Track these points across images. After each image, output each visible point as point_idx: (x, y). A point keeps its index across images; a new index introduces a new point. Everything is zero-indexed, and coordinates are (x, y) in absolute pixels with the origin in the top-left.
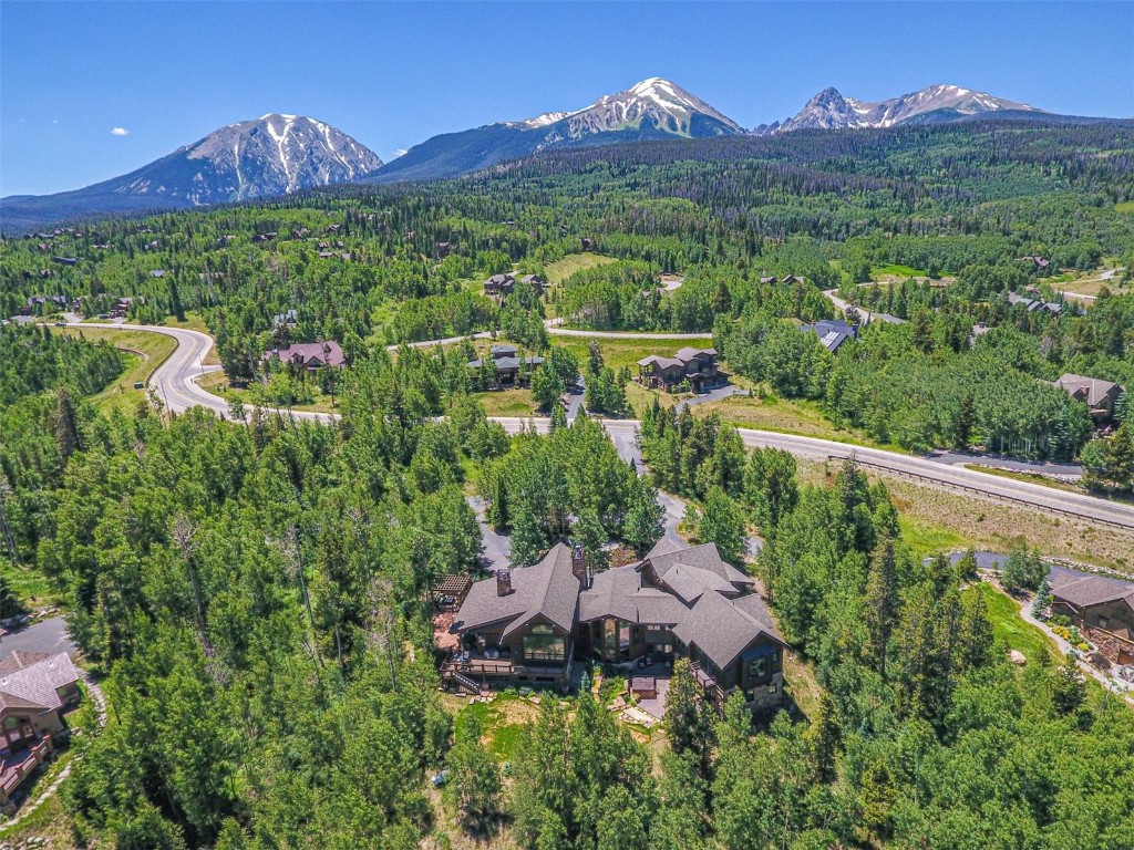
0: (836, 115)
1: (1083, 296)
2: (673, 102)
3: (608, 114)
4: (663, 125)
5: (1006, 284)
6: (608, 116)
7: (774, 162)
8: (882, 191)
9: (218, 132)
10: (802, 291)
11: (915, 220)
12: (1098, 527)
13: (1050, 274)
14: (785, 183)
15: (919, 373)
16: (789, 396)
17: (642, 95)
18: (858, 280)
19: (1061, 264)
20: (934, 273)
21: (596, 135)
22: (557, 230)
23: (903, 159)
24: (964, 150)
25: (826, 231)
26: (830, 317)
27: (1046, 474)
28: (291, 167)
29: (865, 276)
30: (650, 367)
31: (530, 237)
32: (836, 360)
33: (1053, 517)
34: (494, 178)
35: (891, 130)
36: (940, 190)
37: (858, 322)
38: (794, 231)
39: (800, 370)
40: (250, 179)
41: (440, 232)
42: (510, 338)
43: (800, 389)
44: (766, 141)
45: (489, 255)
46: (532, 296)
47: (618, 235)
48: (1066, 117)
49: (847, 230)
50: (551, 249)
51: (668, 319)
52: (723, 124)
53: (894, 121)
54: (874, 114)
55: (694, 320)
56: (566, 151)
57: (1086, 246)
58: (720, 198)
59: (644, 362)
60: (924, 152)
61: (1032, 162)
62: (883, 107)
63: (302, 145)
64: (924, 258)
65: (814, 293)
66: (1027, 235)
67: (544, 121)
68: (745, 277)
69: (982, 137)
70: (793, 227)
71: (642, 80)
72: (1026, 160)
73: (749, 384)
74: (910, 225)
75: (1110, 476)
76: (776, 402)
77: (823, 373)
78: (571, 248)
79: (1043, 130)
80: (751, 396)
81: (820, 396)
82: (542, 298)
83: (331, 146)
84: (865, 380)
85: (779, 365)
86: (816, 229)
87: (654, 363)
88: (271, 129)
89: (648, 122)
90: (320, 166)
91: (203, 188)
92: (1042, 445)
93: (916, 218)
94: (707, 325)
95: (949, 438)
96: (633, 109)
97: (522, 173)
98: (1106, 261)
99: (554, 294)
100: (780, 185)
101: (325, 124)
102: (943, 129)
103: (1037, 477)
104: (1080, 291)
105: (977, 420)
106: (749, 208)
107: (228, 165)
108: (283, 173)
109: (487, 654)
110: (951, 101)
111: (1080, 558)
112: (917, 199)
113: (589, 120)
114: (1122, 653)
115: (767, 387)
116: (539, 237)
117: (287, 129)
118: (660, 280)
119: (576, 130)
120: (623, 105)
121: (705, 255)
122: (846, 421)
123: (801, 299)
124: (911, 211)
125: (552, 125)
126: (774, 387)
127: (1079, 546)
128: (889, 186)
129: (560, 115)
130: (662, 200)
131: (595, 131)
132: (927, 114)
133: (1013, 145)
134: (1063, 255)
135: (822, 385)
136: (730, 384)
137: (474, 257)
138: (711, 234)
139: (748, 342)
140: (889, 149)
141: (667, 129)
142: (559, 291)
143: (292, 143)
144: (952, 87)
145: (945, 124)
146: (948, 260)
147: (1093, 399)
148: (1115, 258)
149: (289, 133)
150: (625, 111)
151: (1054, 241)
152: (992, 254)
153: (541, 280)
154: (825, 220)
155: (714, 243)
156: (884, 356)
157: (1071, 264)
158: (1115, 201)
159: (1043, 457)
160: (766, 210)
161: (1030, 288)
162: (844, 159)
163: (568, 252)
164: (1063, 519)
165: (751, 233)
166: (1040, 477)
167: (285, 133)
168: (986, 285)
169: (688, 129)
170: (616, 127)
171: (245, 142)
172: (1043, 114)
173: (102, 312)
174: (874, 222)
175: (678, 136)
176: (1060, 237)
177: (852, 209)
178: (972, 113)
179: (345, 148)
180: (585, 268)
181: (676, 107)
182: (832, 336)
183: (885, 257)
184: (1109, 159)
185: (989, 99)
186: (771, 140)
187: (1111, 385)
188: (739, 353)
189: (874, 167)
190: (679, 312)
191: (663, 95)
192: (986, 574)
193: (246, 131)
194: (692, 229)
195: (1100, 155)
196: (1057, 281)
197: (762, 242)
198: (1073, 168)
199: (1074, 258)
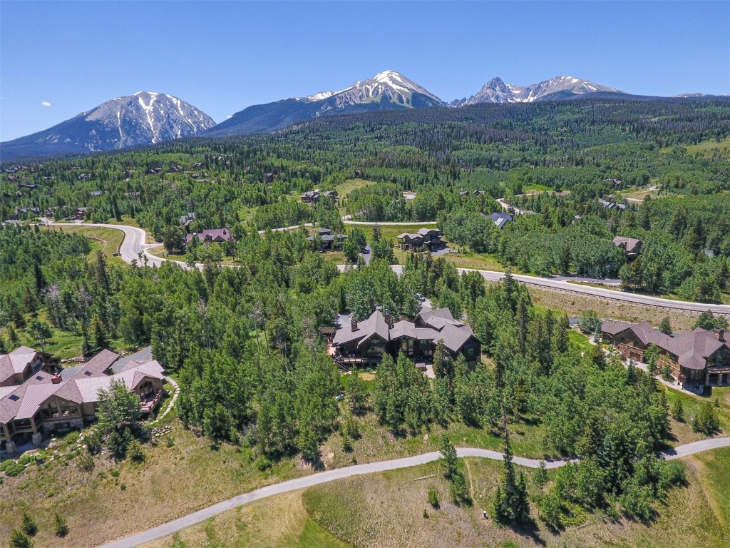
0: (500, 94)
1: (638, 200)
2: (400, 86)
3: (361, 93)
4: (395, 99)
5: (597, 194)
6: (360, 94)
7: (465, 123)
8: (528, 141)
9: (106, 103)
10: (483, 198)
11: (547, 158)
12: (626, 304)
13: (622, 188)
14: (471, 136)
15: (544, 236)
16: (479, 252)
17: (381, 81)
18: (516, 193)
19: (627, 183)
20: (558, 189)
21: (353, 106)
22: (337, 165)
23: (540, 121)
24: (575, 116)
25: (496, 165)
26: (499, 212)
27: (604, 283)
28: (155, 126)
29: (519, 191)
30: (404, 239)
31: (322, 170)
32: (502, 232)
33: (606, 301)
34: (292, 133)
35: (534, 103)
36: (562, 140)
37: (514, 213)
38: (478, 165)
39: (484, 238)
40: (128, 134)
41: (266, 167)
42: (322, 226)
43: (485, 248)
44: (458, 110)
45: (299, 181)
46: (331, 203)
47: (376, 168)
48: (636, 96)
49: (509, 164)
50: (337, 177)
51: (410, 215)
52: (432, 99)
53: (535, 98)
54: (524, 93)
55: (425, 214)
56: (336, 116)
57: (641, 173)
58: (433, 146)
59: (401, 236)
60: (553, 117)
61: (615, 123)
62: (528, 90)
63: (162, 112)
64: (552, 180)
65: (490, 200)
66: (609, 167)
67: (320, 97)
68: (452, 191)
69: (587, 108)
70: (478, 162)
71: (381, 72)
72: (611, 122)
73: (457, 247)
74: (545, 161)
75: (633, 282)
76: (472, 255)
77: (496, 238)
78: (349, 176)
79: (622, 104)
80: (459, 252)
81: (494, 251)
82: (336, 204)
83: (181, 112)
84: (517, 241)
85: (473, 236)
86: (490, 163)
87: (406, 237)
88: (141, 101)
89: (385, 98)
90: (174, 125)
91: (96, 140)
92: (604, 270)
93: (548, 157)
94: (433, 218)
95: (559, 269)
96: (376, 90)
97: (309, 130)
98: (652, 180)
99: (343, 202)
100: (468, 138)
101: (177, 99)
102: (564, 103)
103: (601, 285)
104: (635, 198)
105: (573, 259)
106: (451, 152)
107: (113, 125)
108: (150, 130)
109: (349, 355)
110: (568, 86)
111: (617, 318)
112: (549, 146)
113: (348, 97)
114: (632, 353)
115: (467, 248)
116: (327, 170)
117: (152, 101)
118: (402, 194)
119: (341, 103)
120: (370, 87)
121: (427, 179)
122: (508, 263)
123: (483, 202)
124: (546, 153)
125: (325, 99)
126: (471, 248)
127: (617, 313)
128: (533, 138)
129: (330, 93)
130: (399, 147)
131: (352, 103)
132: (555, 94)
133: (604, 114)
134: (629, 178)
135: (495, 245)
136: (447, 247)
137: (290, 182)
138: (430, 167)
139: (456, 225)
140: (533, 115)
141: (397, 102)
142: (346, 200)
143: (156, 111)
144: (569, 78)
145: (564, 101)
146: (565, 181)
147: (629, 248)
148: (657, 179)
149: (153, 104)
150: (371, 91)
151: (624, 170)
152: (590, 177)
153: (334, 194)
154: (496, 158)
155: (432, 172)
156: (527, 229)
157: (633, 183)
158: (661, 147)
159: (604, 276)
160: (460, 153)
161: (610, 196)
162: (506, 122)
163: (347, 178)
164: (610, 301)
165: (453, 166)
166: (602, 284)
167: (151, 104)
168: (586, 195)
169: (410, 103)
170: (365, 101)
171: (124, 110)
172: (623, 94)
173: (67, 217)
174: (524, 160)
175: (404, 107)
176: (628, 167)
177: (511, 152)
178: (581, 93)
179: (191, 114)
180: (359, 187)
181: (402, 89)
182: (500, 220)
183: (530, 179)
184: (658, 122)
185: (591, 85)
186: (462, 110)
187: (637, 241)
188: (451, 231)
189: (524, 126)
190: (417, 210)
191: (395, 81)
192: (574, 327)
193: (124, 103)
194: (419, 164)
195: (653, 120)
196: (625, 192)
197: (459, 172)
198: (638, 127)
199: (634, 179)
